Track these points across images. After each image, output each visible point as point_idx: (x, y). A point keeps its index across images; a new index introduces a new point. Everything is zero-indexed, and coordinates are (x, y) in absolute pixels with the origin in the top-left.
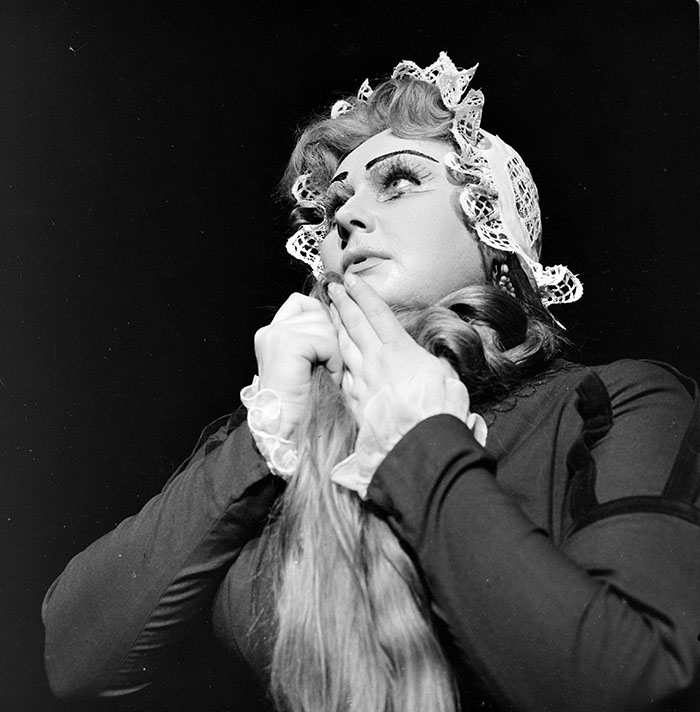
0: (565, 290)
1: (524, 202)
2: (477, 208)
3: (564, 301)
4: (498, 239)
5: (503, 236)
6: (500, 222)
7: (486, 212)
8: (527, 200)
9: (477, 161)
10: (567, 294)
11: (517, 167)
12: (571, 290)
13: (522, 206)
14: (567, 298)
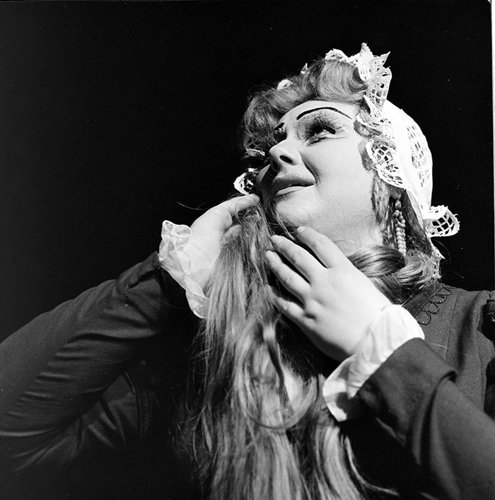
0: (446, 226)
1: (418, 157)
2: (379, 154)
3: (444, 235)
4: (394, 179)
5: (399, 178)
6: (397, 168)
7: (386, 158)
8: (420, 156)
9: (382, 121)
10: (447, 230)
11: (415, 132)
12: (450, 226)
13: (416, 159)
14: (447, 233)
